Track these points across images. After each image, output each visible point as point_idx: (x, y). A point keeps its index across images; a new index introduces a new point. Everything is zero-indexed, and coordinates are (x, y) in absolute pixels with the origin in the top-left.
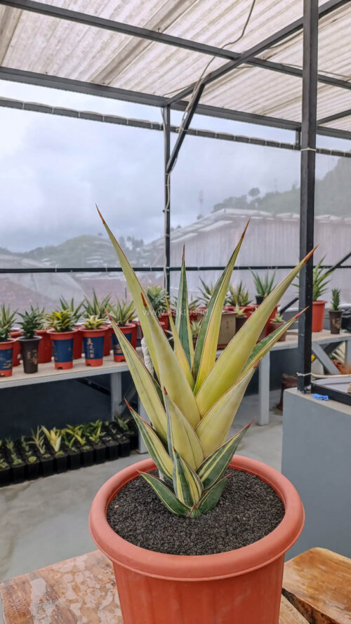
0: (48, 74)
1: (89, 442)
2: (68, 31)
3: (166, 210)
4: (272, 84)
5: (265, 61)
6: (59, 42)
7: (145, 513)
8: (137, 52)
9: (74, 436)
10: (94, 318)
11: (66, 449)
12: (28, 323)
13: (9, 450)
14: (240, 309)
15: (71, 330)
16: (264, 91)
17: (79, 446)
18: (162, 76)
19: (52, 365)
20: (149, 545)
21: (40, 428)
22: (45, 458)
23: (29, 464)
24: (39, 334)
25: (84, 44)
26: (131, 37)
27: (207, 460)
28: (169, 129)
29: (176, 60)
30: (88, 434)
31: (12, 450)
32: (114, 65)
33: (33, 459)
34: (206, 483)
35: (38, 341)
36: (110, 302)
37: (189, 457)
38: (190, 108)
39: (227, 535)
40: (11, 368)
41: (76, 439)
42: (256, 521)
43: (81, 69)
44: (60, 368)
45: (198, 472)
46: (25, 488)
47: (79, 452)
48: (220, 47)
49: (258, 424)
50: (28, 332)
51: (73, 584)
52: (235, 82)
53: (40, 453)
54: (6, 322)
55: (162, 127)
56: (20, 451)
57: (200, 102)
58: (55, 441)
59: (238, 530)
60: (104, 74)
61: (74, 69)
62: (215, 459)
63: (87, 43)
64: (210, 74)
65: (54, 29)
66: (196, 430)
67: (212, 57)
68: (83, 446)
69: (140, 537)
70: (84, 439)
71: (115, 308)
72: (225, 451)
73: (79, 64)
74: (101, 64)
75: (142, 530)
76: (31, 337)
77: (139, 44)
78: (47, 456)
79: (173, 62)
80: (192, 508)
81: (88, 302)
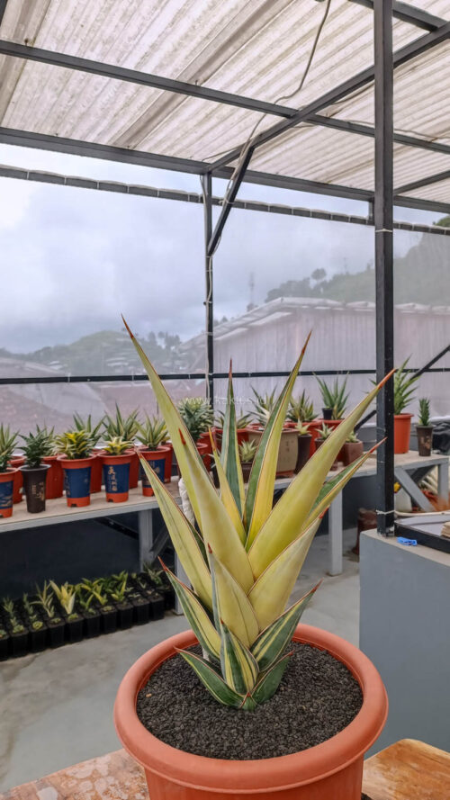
0: (59, 136)
1: (111, 601)
2: (83, 83)
3: (208, 302)
4: (337, 145)
5: (328, 118)
6: (72, 97)
7: (185, 703)
8: (170, 108)
9: (92, 593)
10: (118, 440)
11: (81, 610)
12: (33, 447)
13: (8, 613)
14: (303, 426)
15: (89, 456)
16: (328, 153)
17: (98, 606)
18: (201, 137)
19: (63, 501)
20: (191, 747)
21: (48, 583)
22: (54, 623)
23: (33, 631)
24: (47, 462)
25: (104, 99)
26: (162, 91)
27: (264, 634)
28: (210, 201)
29: (217, 117)
30: (110, 590)
31: (11, 612)
32: (142, 124)
33: (38, 625)
34: (262, 664)
35: (46, 471)
36: (137, 420)
37: (240, 631)
38: (235, 176)
39: (290, 732)
40: (11, 507)
41: (95, 597)
42: (327, 713)
43: (100, 129)
44: (74, 505)
45: (251, 649)
46: (28, 664)
47: (99, 615)
48: (272, 102)
49: (328, 574)
50: (33, 460)
51: (93, 794)
52: (292, 143)
53: (48, 616)
54: (4, 447)
55: (202, 198)
56: (22, 615)
57: (249, 168)
58: (67, 600)
59: (303, 726)
60: (128, 136)
61: (92, 129)
62: (273, 633)
63: (107, 97)
64: (261, 135)
65: (67, 82)
66: (248, 596)
67: (263, 114)
68: (103, 607)
69: (179, 736)
70: (105, 596)
71: (144, 427)
72: (286, 621)
73: (98, 124)
74: (125, 123)
75: (182, 727)
76: (37, 466)
77: (171, 100)
78: (56, 620)
79: (214, 121)
80: (244, 697)
81: (109, 419)
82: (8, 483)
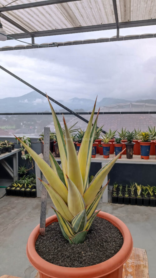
0: (152, 19)
1: (154, 195)
11: (143, 196)
12: (129, 136)
15: (150, 141)
17: (150, 196)
19: (140, 156)
21: (134, 184)
22: (132, 197)
23: (125, 197)
24: (134, 142)
27: (74, 218)
31: (121, 190)
33: (127, 196)
35: (133, 145)
41: (149, 192)
44: (142, 158)
46: (122, 207)
47: (149, 199)
50: (129, 141)
53: (131, 194)
54: (123, 135)
58: (139, 190)
68: (151, 196)
70: (153, 193)
72: (79, 216)
76: (130, 143)
82: (120, 147)
